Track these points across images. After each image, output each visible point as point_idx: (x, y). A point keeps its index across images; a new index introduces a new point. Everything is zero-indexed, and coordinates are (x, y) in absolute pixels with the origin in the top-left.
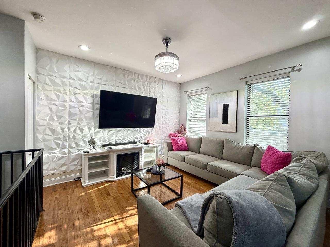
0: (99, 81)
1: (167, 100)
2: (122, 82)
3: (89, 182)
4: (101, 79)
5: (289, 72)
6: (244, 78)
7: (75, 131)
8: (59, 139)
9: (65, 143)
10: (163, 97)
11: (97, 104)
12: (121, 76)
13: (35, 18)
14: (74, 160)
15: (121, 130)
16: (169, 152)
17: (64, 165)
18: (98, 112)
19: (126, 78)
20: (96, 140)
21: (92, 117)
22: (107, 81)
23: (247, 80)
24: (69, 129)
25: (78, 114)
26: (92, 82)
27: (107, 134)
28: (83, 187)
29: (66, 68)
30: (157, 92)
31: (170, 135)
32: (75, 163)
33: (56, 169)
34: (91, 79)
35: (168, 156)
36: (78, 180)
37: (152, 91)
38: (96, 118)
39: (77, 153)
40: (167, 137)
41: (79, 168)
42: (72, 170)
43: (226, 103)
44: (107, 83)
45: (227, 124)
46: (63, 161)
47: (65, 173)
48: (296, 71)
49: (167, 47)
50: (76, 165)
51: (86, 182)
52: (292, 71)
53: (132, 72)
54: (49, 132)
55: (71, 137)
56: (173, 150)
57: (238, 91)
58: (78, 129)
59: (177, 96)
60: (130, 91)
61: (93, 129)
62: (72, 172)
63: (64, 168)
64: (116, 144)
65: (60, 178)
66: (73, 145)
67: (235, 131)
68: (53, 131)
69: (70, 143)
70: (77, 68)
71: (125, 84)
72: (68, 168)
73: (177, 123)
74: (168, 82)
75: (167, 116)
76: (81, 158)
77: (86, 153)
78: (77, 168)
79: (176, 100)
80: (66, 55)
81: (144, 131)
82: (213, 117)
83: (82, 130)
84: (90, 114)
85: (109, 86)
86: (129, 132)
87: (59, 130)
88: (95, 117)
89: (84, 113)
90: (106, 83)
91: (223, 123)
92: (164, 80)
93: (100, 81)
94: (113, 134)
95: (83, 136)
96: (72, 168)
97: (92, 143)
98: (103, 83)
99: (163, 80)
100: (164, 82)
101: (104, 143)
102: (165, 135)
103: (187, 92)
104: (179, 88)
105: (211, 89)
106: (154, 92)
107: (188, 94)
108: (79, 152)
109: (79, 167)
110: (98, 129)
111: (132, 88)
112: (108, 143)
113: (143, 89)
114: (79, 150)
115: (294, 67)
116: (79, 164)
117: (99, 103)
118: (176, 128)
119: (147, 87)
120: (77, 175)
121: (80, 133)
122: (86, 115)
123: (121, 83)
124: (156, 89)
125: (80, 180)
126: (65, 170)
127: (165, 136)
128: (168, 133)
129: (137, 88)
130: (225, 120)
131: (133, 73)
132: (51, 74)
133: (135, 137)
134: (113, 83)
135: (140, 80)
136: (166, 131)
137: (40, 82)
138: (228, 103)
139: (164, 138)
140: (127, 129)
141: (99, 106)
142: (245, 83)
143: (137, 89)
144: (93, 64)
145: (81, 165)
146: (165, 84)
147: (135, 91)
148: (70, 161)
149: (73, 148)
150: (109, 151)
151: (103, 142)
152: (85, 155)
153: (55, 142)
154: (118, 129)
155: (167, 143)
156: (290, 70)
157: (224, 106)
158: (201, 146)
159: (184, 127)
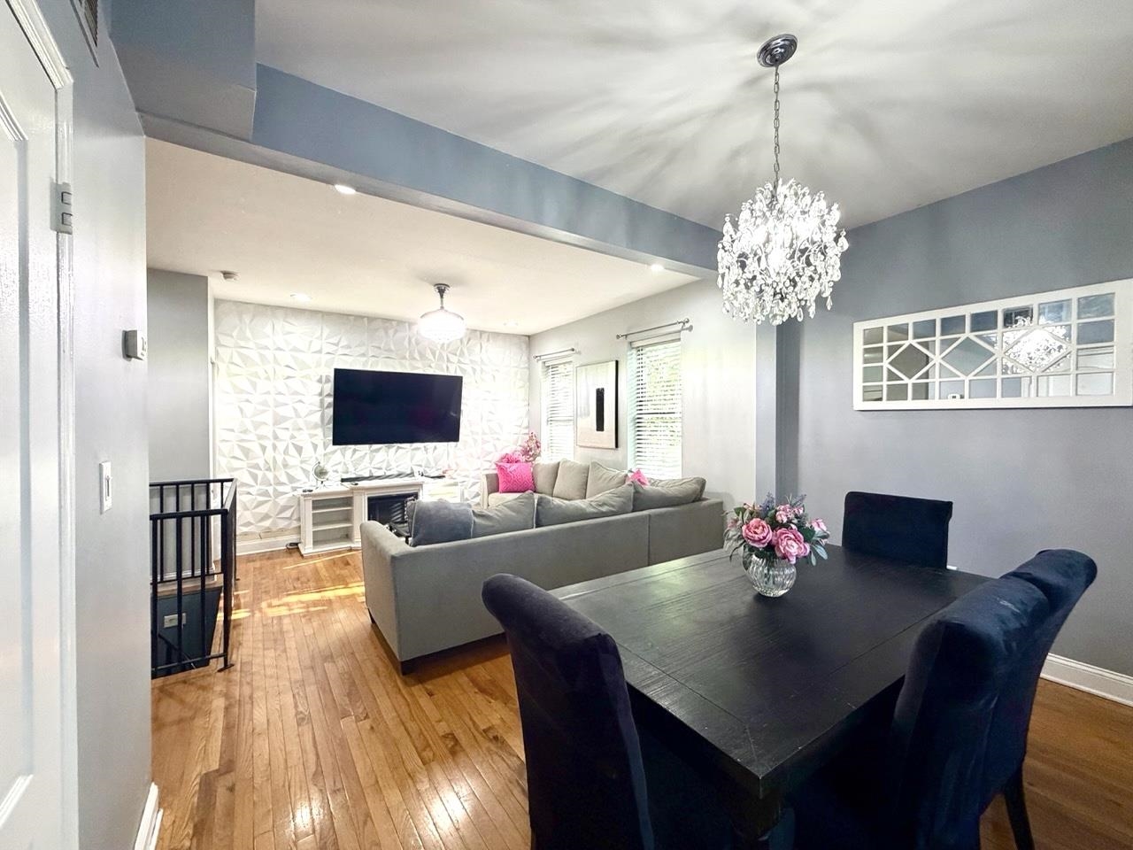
0: (332, 348)
2: (382, 346)
3: (314, 548)
4: (337, 345)
5: (679, 332)
6: (626, 336)
7: (286, 452)
8: (257, 467)
9: (268, 474)
10: (482, 370)
11: (328, 395)
12: (382, 333)
13: (225, 278)
14: (285, 509)
15: (380, 449)
16: (491, 494)
17: (266, 517)
18: (330, 411)
19: (391, 335)
20: (328, 468)
21: (320, 423)
22: (348, 347)
23: (630, 338)
24: (275, 447)
25: (291, 418)
26: (320, 352)
27: (351, 458)
28: (302, 556)
29: (268, 329)
30: (467, 361)
32: (287, 514)
33: (252, 524)
34: (316, 347)
36: (294, 548)
37: (454, 359)
38: (328, 424)
39: (290, 495)
41: (295, 524)
42: (281, 527)
43: (600, 387)
44: (349, 350)
45: (603, 430)
46: (264, 509)
47: (268, 532)
48: (687, 329)
49: (442, 296)
50: (289, 518)
51: (307, 548)
52: (683, 329)
53: (405, 322)
54: (239, 453)
55: (280, 462)
56: (497, 491)
57: (617, 362)
58: (291, 447)
59: (522, 366)
60: (402, 365)
61: (321, 447)
62: (282, 531)
63: (267, 523)
64: (370, 478)
65: (259, 541)
66: (284, 479)
67: (614, 446)
68: (246, 452)
69: (277, 474)
70: (288, 327)
71: (390, 350)
72: (274, 523)
74: (496, 335)
76: (299, 504)
77: (307, 493)
78: (290, 524)
80: (268, 306)
81: (435, 448)
82: (581, 416)
83: (299, 449)
84: (316, 418)
85: (352, 358)
87: (257, 450)
88: (326, 421)
89: (303, 415)
90: (347, 352)
91: (597, 430)
92: (485, 332)
93: (335, 348)
94: (363, 457)
95: (302, 462)
96: (282, 524)
97: (321, 473)
98: (341, 351)
99: (482, 332)
100: (485, 336)
101: (345, 476)
102: (489, 458)
103: (541, 356)
104: (524, 346)
105: (579, 353)
106: (459, 362)
107: (544, 363)
108: (295, 493)
109: (295, 522)
110: (332, 448)
111: (404, 358)
112: (354, 476)
113: (431, 357)
114: (294, 489)
115: (684, 323)
116: (295, 517)
117: (332, 393)
120: (293, 538)
121: (296, 454)
122: (308, 419)
123: (380, 348)
124: (463, 353)
125: (298, 548)
126: (268, 528)
127: (490, 462)
129: (416, 355)
130: (600, 427)
131: (407, 325)
132: (242, 343)
133: (414, 462)
134: (362, 350)
137: (223, 361)
138: (603, 387)
139: (483, 465)
140: (395, 446)
141: (331, 400)
142: (626, 346)
143: (418, 358)
144: (320, 315)
145: (299, 519)
146: (488, 340)
147: (414, 362)
148: (278, 510)
149: (283, 484)
150: (352, 489)
151: (344, 473)
152: (305, 496)
153: (250, 472)
154: (375, 446)
155: (487, 476)
156: (679, 327)
157: (598, 391)
158: (555, 481)
159: (536, 440)
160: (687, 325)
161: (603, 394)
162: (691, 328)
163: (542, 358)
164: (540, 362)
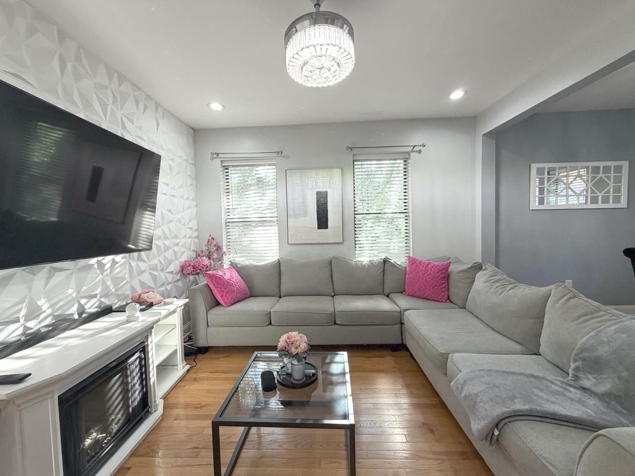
1: (170, 166)
5: (409, 152)
6: (352, 148)
16: (210, 312)
23: (355, 151)
31: (183, 268)
35: (208, 326)
40: (177, 273)
43: (322, 190)
45: (327, 227)
48: (416, 152)
52: (412, 151)
56: (218, 304)
57: (342, 169)
67: (342, 241)
73: (194, 233)
75: (172, 213)
79: (189, 173)
82: (294, 217)
86: (58, 277)
91: (319, 228)
92: (160, 106)
99: (157, 105)
100: (160, 111)
103: (218, 154)
104: (191, 139)
107: (222, 161)
115: (414, 146)
118: (193, 248)
119: (112, 110)
127: (172, 272)
128: (177, 262)
130: (323, 222)
135: (87, 72)
136: (174, 259)
138: (326, 190)
139: (170, 277)
140: (45, 267)
142: (352, 157)
146: (164, 118)
156: (410, 149)
157: (319, 194)
158: (280, 279)
159: (214, 243)
160: (416, 149)
161: (327, 196)
162: (420, 152)
163: (220, 156)
164: (219, 161)
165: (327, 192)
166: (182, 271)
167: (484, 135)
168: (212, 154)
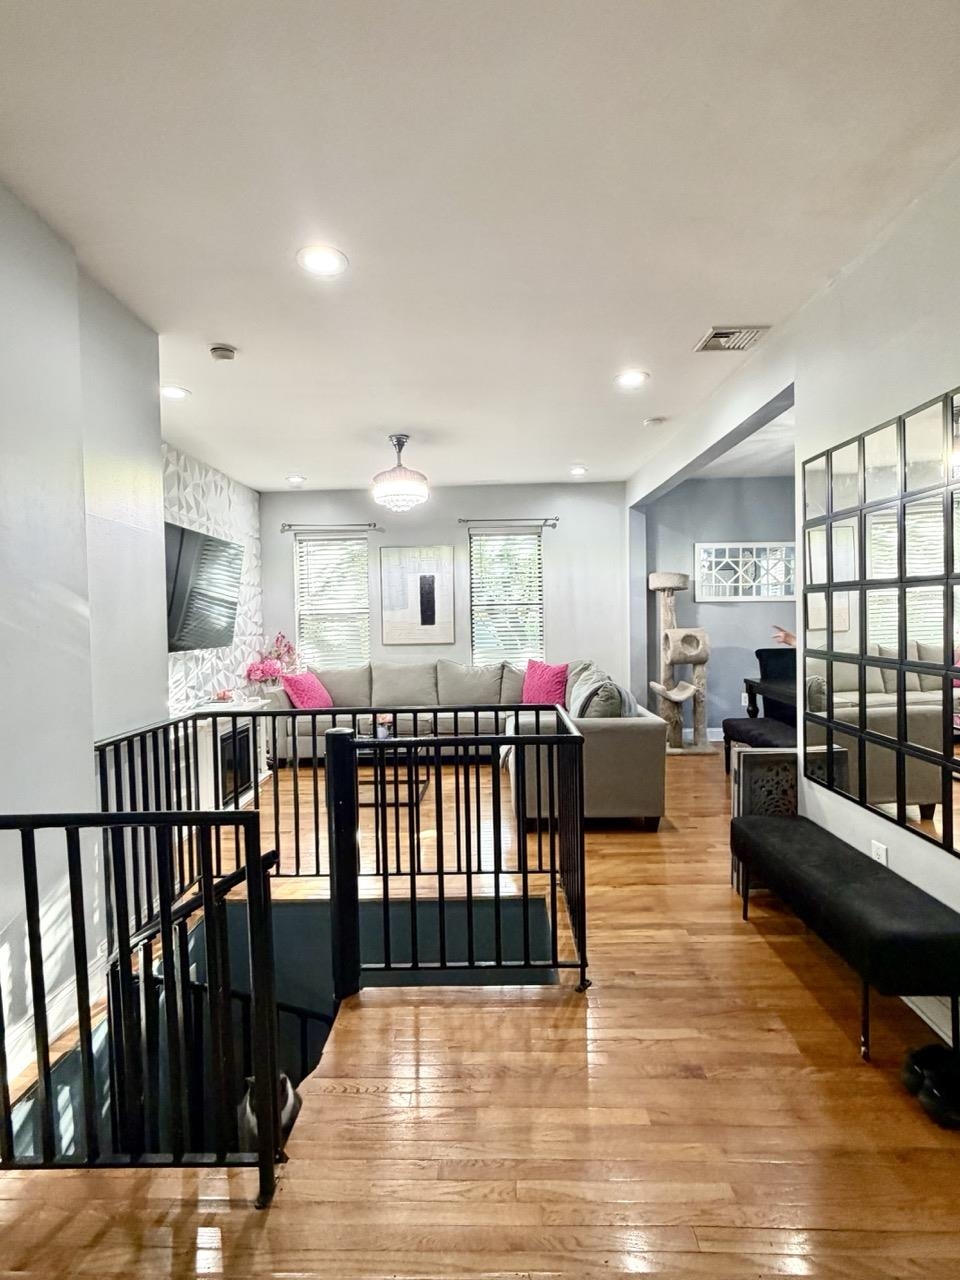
5: (540, 527)
6: (467, 521)
31: (250, 672)
35: (288, 735)
43: (428, 574)
45: (433, 623)
48: (550, 527)
49: (400, 451)
52: (545, 525)
57: (454, 547)
67: (453, 641)
73: (259, 629)
91: (425, 623)
103: (290, 526)
104: (256, 506)
105: (381, 530)
107: (296, 535)
115: (545, 520)
130: (428, 615)
138: (432, 574)
142: (467, 531)
156: (542, 522)
157: (423, 579)
158: (371, 689)
159: (285, 642)
160: (550, 522)
161: (433, 582)
162: (554, 526)
163: (293, 528)
164: (291, 533)
165: (433, 576)
166: (249, 675)
167: (631, 507)
168: (284, 526)
